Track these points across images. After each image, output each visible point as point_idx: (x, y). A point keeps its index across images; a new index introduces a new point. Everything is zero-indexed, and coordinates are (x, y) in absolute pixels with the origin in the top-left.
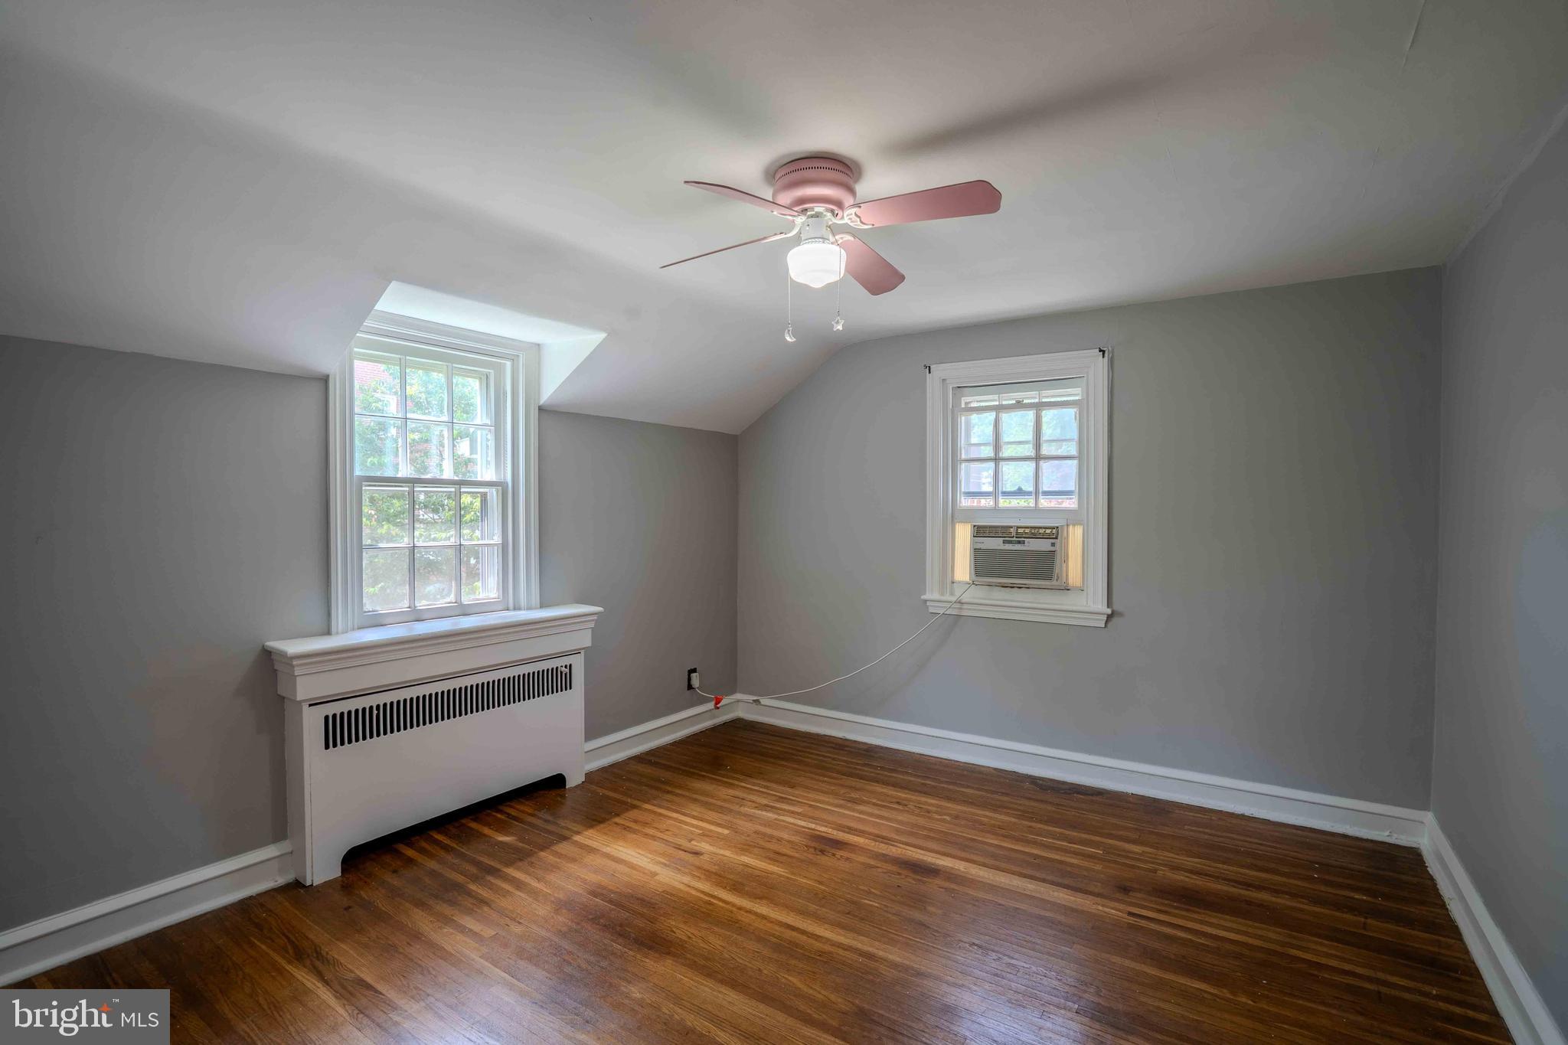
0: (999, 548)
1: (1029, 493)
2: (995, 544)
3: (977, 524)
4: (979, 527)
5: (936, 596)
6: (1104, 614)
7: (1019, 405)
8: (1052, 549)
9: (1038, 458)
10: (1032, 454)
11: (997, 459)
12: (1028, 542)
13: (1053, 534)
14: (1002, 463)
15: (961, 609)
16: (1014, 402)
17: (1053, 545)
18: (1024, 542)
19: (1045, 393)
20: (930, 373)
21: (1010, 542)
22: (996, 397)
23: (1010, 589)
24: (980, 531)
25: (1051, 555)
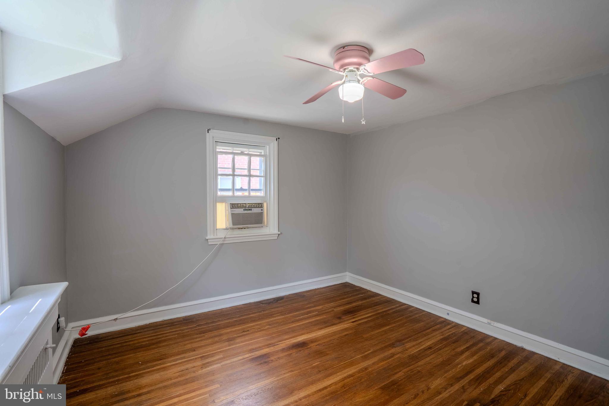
0: (242, 213)
1: (245, 190)
2: (240, 211)
3: (231, 203)
4: (232, 204)
5: (212, 237)
6: (277, 234)
7: (242, 153)
8: (262, 212)
9: (250, 176)
10: (247, 174)
11: (234, 175)
12: (253, 210)
13: (260, 206)
14: (235, 177)
15: (224, 241)
16: (240, 152)
17: (262, 210)
18: (251, 210)
19: (251, 150)
20: (208, 132)
21: (246, 210)
22: (230, 148)
23: (241, 229)
24: (233, 206)
25: (261, 214)
